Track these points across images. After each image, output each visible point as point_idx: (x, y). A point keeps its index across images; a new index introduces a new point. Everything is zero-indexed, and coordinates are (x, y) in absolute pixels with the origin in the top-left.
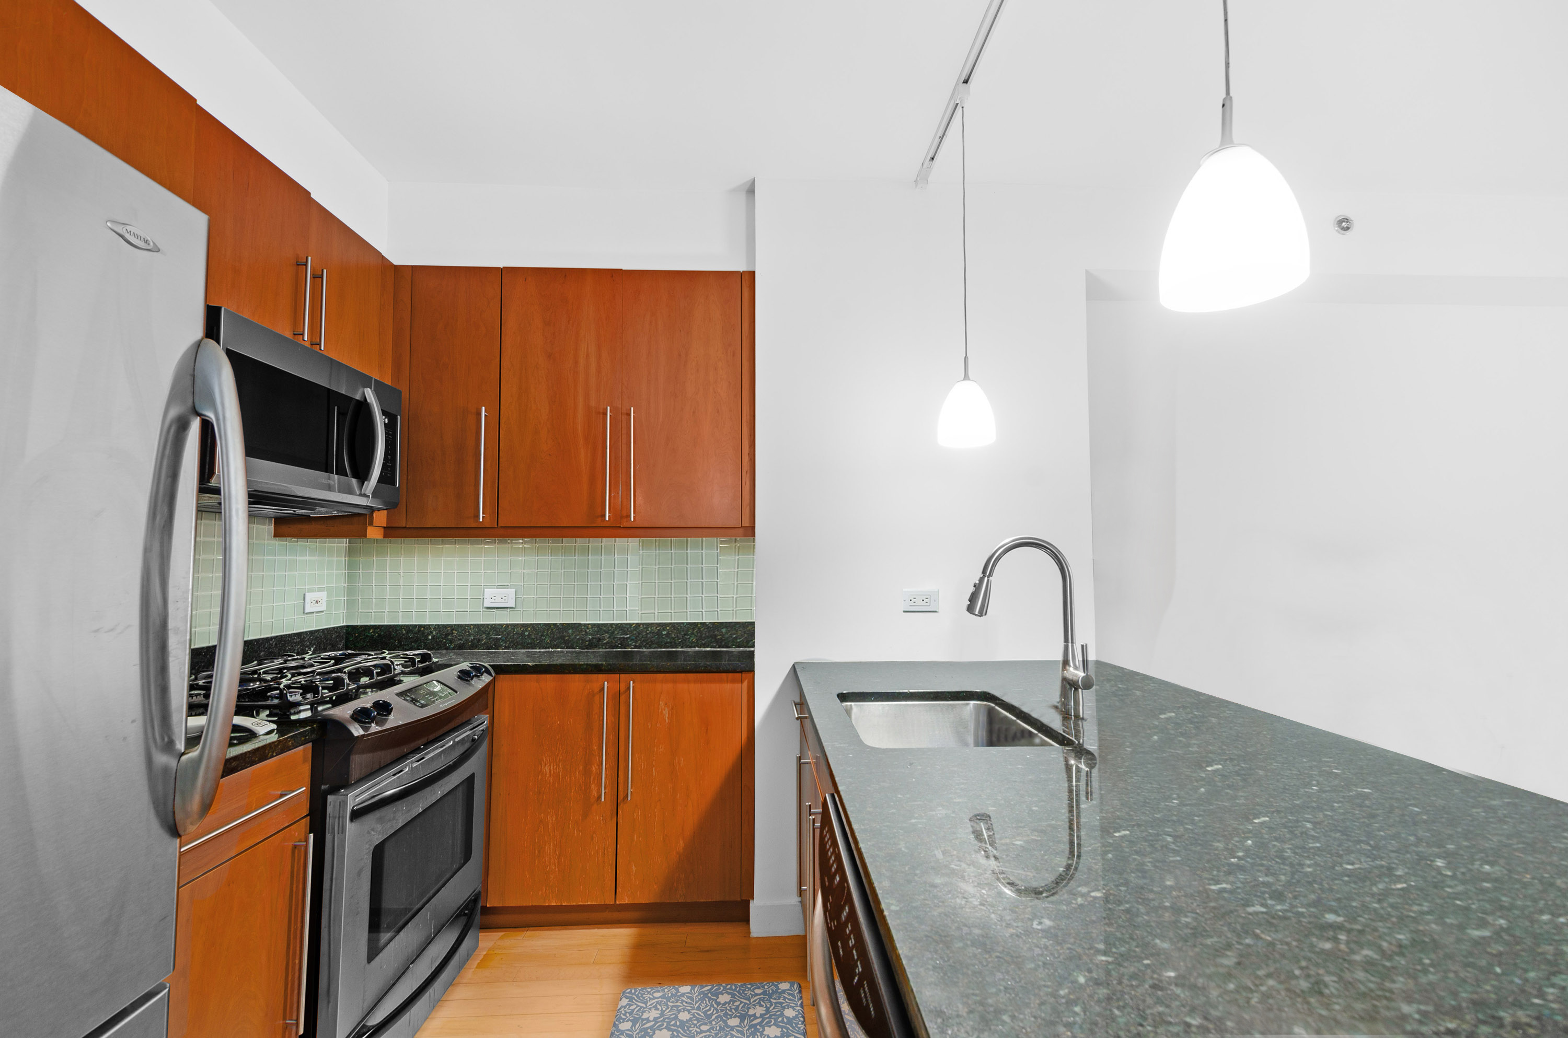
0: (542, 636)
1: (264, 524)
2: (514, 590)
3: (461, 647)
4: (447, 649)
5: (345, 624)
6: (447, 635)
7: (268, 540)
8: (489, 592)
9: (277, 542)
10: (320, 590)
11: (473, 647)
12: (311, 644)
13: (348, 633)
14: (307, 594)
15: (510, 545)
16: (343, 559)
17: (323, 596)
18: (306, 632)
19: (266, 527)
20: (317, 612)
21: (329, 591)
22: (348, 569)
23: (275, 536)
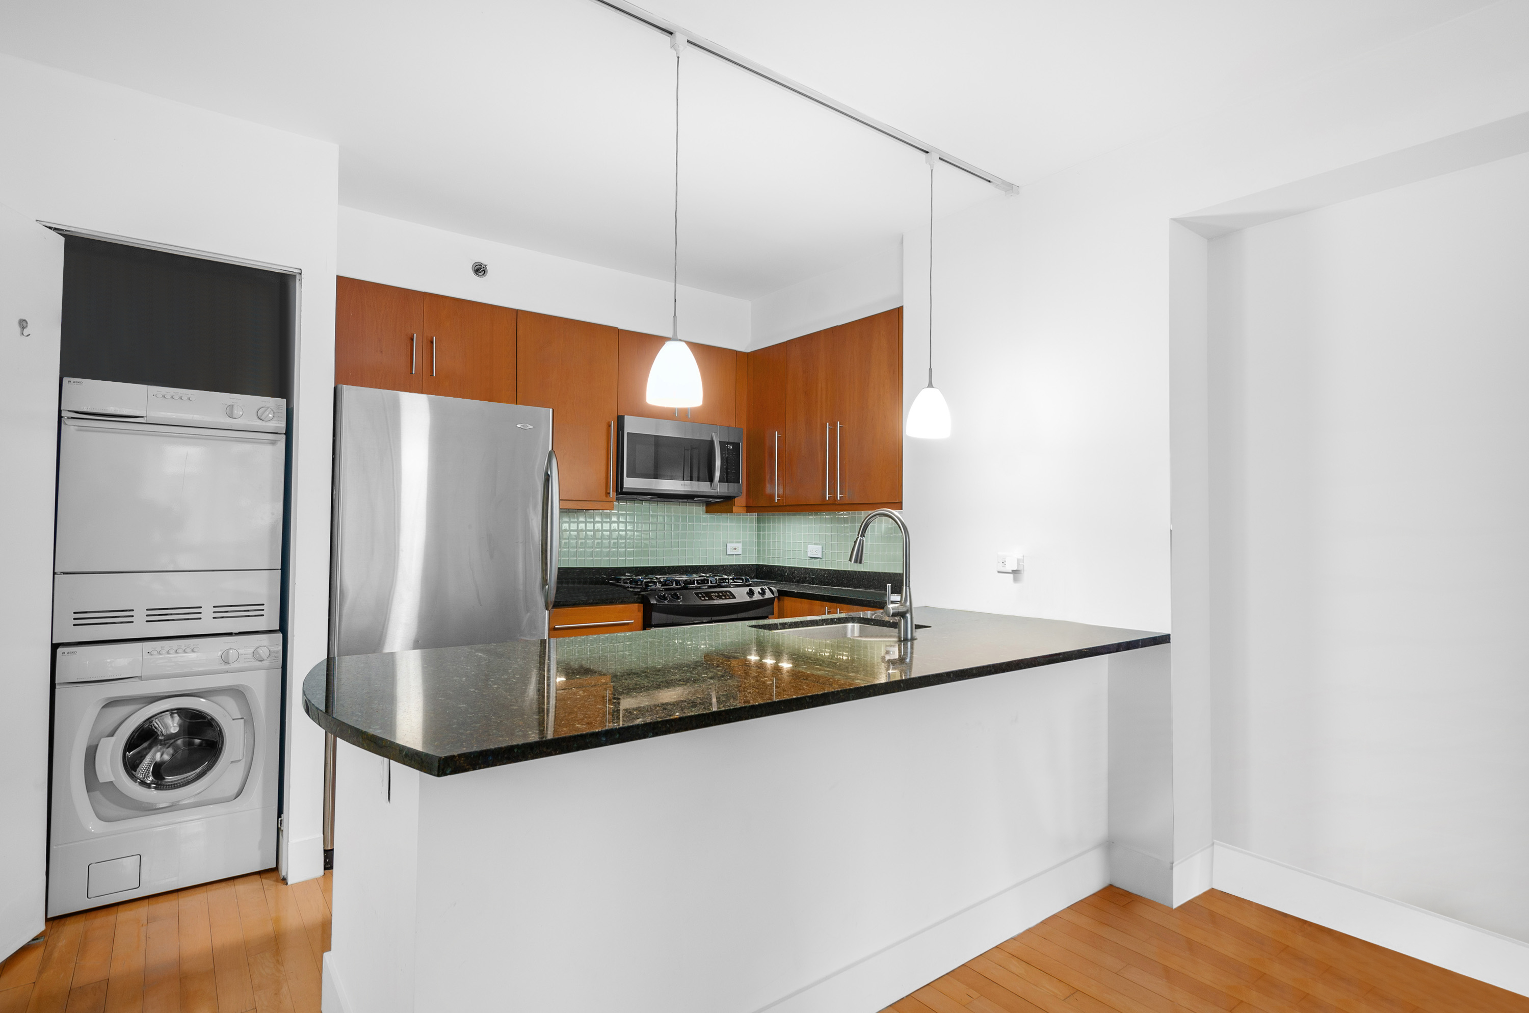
0: (833, 578)
1: (700, 506)
2: (821, 546)
3: (798, 582)
4: (793, 582)
5: (756, 563)
6: (793, 573)
7: (702, 514)
8: (810, 547)
9: (708, 516)
10: (737, 542)
11: (803, 582)
12: (731, 572)
13: (757, 569)
14: (728, 544)
15: (819, 517)
16: (755, 525)
17: (739, 546)
18: (727, 565)
19: (701, 508)
20: (736, 555)
21: (744, 544)
22: (758, 531)
23: (706, 512)
